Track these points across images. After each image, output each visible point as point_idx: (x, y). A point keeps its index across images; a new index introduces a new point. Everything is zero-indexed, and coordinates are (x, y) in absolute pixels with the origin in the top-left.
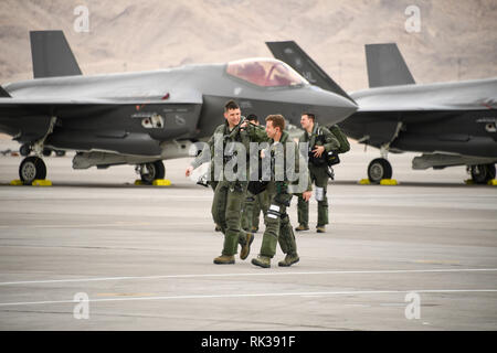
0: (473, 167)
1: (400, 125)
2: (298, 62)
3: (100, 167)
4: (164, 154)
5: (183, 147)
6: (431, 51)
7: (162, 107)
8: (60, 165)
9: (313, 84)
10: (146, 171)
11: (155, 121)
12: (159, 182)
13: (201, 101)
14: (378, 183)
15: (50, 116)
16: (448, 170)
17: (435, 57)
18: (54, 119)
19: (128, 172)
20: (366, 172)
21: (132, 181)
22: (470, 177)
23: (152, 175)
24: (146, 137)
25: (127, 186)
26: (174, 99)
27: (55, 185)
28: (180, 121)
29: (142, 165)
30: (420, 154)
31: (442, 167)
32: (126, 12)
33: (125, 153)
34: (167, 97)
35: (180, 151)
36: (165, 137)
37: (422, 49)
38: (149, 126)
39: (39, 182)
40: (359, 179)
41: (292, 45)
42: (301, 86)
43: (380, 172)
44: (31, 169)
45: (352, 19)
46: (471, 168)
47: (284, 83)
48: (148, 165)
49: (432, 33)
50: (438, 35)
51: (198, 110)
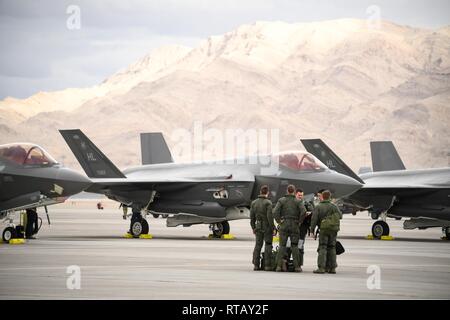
0: (447, 228)
1: (394, 198)
2: (323, 153)
3: (185, 225)
4: (229, 216)
5: (242, 211)
6: (430, 147)
7: (227, 184)
8: (157, 224)
9: (331, 169)
10: (216, 228)
11: (222, 194)
12: (226, 236)
13: (253, 180)
14: (380, 239)
15: (151, 190)
16: (429, 230)
17: (433, 151)
18: (154, 193)
19: (204, 229)
20: (371, 230)
21: (207, 235)
22: (445, 235)
23: (221, 231)
24: (216, 205)
25: (203, 238)
26: (235, 178)
27: (154, 238)
28: (239, 193)
29: (213, 224)
30: (409, 219)
31: (425, 228)
32: (217, 120)
33: (202, 216)
34: (230, 177)
35: (240, 214)
36: (229, 205)
37: (423, 146)
38: (218, 197)
39: (143, 236)
40: (366, 235)
41: (319, 141)
42: (323, 170)
43: (380, 231)
44: (138, 227)
45: (374, 124)
46: (446, 229)
47: (312, 168)
48: (218, 224)
49: (430, 134)
50: (434, 136)
51: (252, 186)
